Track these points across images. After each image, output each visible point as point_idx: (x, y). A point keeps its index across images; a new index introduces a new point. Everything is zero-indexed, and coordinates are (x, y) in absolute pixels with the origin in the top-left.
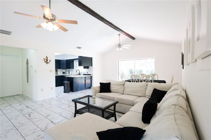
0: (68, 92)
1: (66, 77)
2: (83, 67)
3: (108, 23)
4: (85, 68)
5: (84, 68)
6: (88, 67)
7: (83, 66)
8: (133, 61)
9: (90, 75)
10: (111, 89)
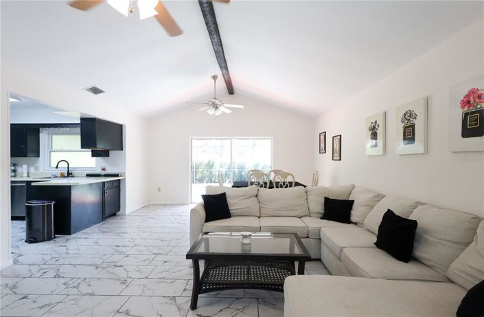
0: (49, 239)
1: (33, 184)
2: (91, 153)
3: (216, 40)
4: (95, 154)
5: (93, 156)
6: (104, 154)
7: (90, 150)
8: (227, 142)
9: (117, 175)
10: (230, 208)
